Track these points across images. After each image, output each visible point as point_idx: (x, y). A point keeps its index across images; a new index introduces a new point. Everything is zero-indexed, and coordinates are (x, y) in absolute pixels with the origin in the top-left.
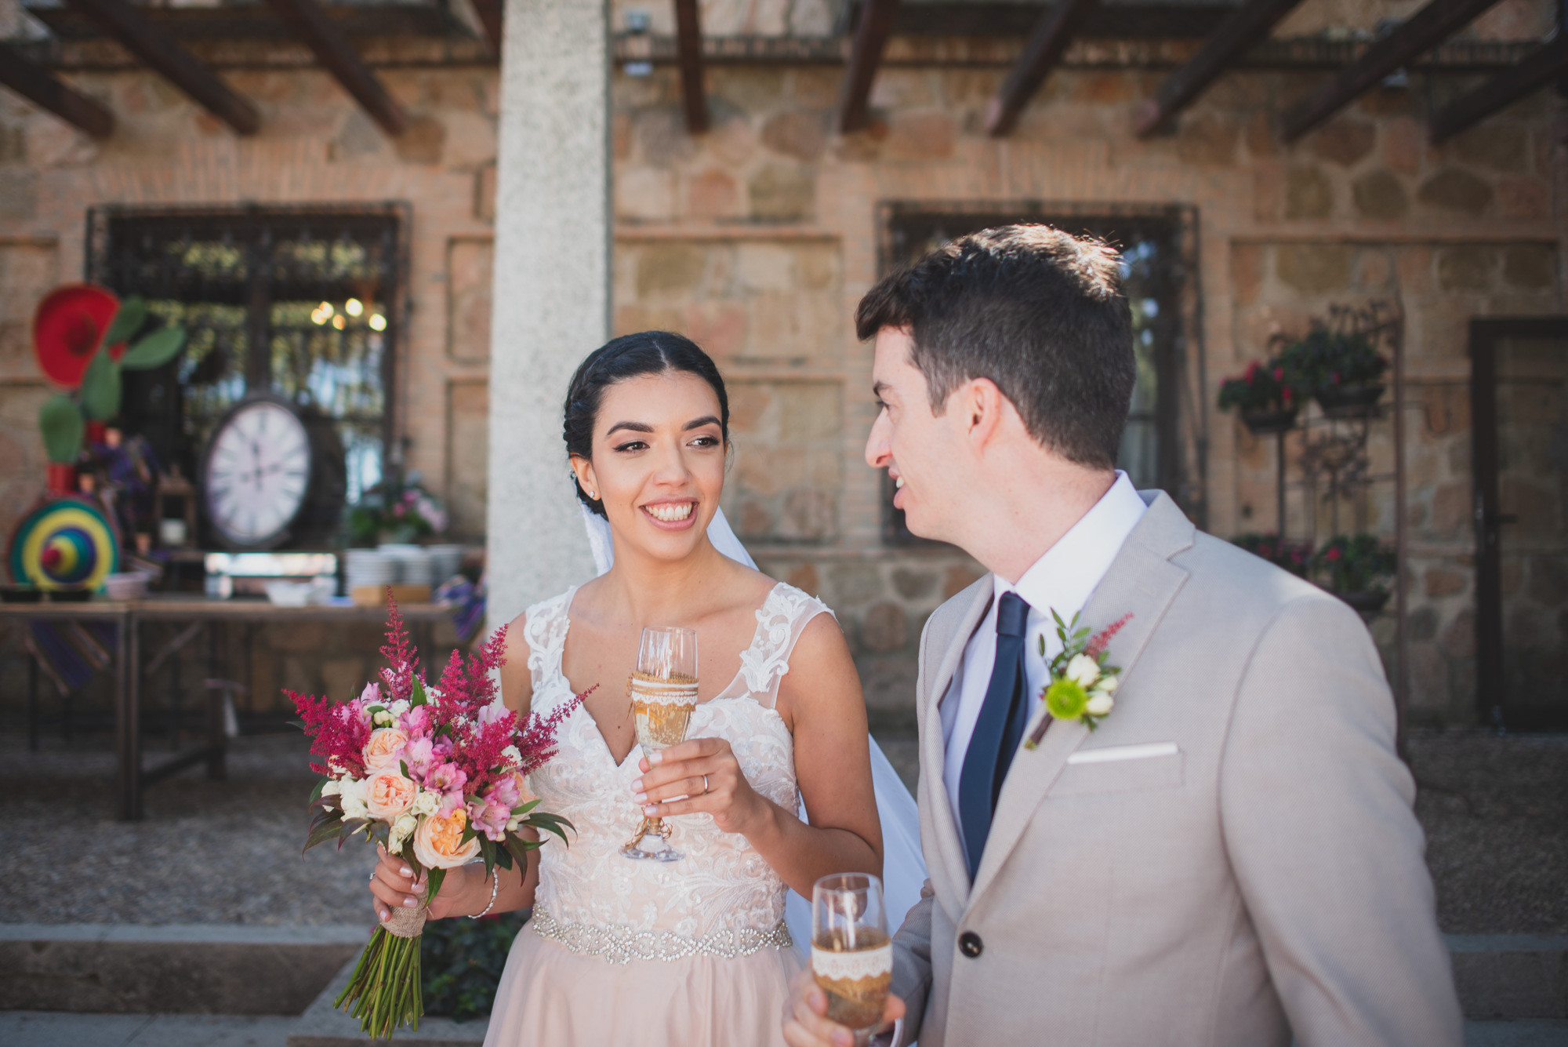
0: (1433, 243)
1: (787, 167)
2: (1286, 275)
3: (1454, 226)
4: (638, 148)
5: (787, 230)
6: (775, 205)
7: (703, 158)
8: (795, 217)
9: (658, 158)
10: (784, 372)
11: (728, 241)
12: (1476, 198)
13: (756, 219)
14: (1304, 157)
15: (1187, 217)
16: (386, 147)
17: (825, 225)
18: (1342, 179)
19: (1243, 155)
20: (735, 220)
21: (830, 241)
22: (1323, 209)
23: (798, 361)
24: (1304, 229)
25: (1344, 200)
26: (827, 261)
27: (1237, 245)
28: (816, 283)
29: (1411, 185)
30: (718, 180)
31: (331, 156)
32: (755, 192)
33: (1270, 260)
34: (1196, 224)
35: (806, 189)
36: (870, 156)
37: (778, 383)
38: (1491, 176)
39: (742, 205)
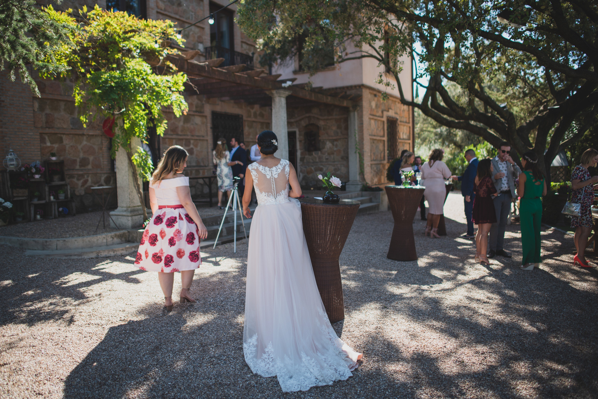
0: (259, 122)
1: (199, 102)
3: (261, 120)
5: (201, 114)
6: (198, 110)
7: (190, 100)
8: (200, 112)
10: (202, 138)
11: (194, 115)
13: (196, 111)
14: (249, 108)
18: (252, 111)
20: (194, 112)
21: (206, 117)
22: (251, 116)
23: (203, 136)
24: (249, 119)
25: (253, 115)
26: (205, 120)
28: (203, 123)
29: (258, 113)
30: (192, 104)
32: (197, 107)
34: (242, 118)
35: (203, 107)
36: (210, 103)
37: (200, 140)
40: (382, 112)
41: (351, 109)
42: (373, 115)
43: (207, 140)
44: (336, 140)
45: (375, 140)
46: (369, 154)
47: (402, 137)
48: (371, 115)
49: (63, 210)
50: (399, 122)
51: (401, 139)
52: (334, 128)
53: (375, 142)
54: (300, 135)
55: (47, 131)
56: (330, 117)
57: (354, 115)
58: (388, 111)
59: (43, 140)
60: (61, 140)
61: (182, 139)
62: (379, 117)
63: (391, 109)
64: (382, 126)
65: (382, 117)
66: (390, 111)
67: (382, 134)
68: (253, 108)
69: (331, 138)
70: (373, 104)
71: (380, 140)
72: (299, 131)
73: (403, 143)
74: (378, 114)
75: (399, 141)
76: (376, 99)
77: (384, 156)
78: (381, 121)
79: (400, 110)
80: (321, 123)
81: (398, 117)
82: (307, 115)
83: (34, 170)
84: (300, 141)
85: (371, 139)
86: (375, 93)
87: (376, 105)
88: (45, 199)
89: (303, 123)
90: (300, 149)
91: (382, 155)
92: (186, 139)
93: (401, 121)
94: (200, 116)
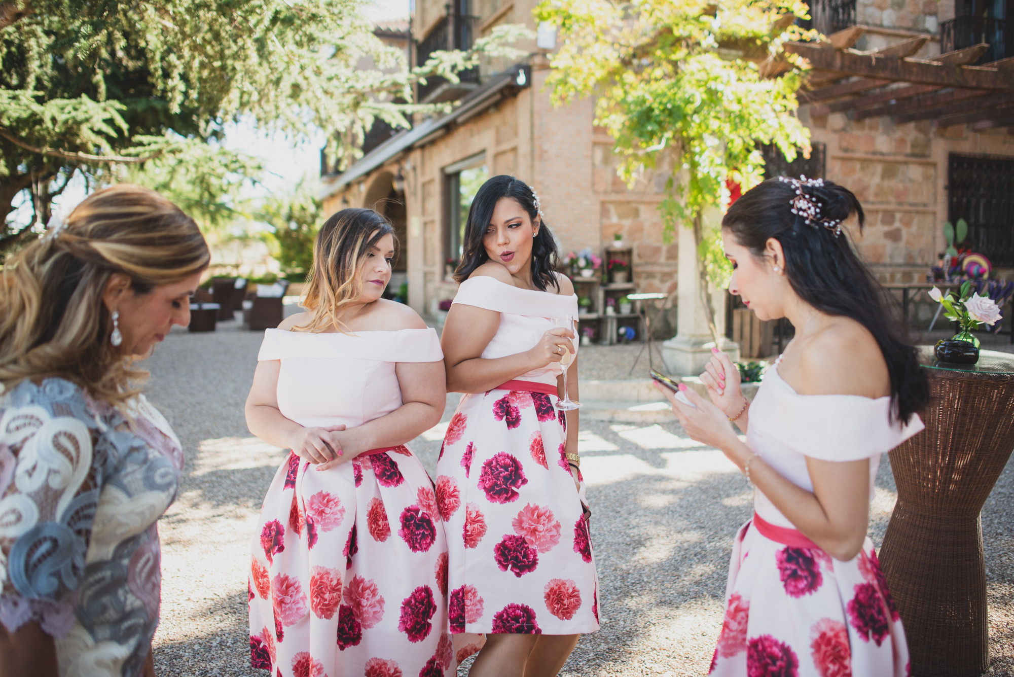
1: (921, 137)
4: (881, 128)
5: (923, 160)
6: (917, 151)
7: (899, 133)
8: (923, 156)
9: (886, 132)
10: (921, 208)
11: (906, 163)
13: (913, 155)
17: (933, 159)
20: (907, 155)
21: (934, 165)
23: (925, 205)
26: (931, 171)
28: (928, 177)
30: (902, 141)
32: (913, 146)
35: (927, 146)
37: (917, 212)
39: (908, 150)
43: (934, 213)
49: (626, 333)
55: (614, 197)
59: (604, 213)
60: (636, 213)
61: (877, 211)
83: (582, 263)
88: (597, 311)
92: (886, 212)
94: (921, 164)
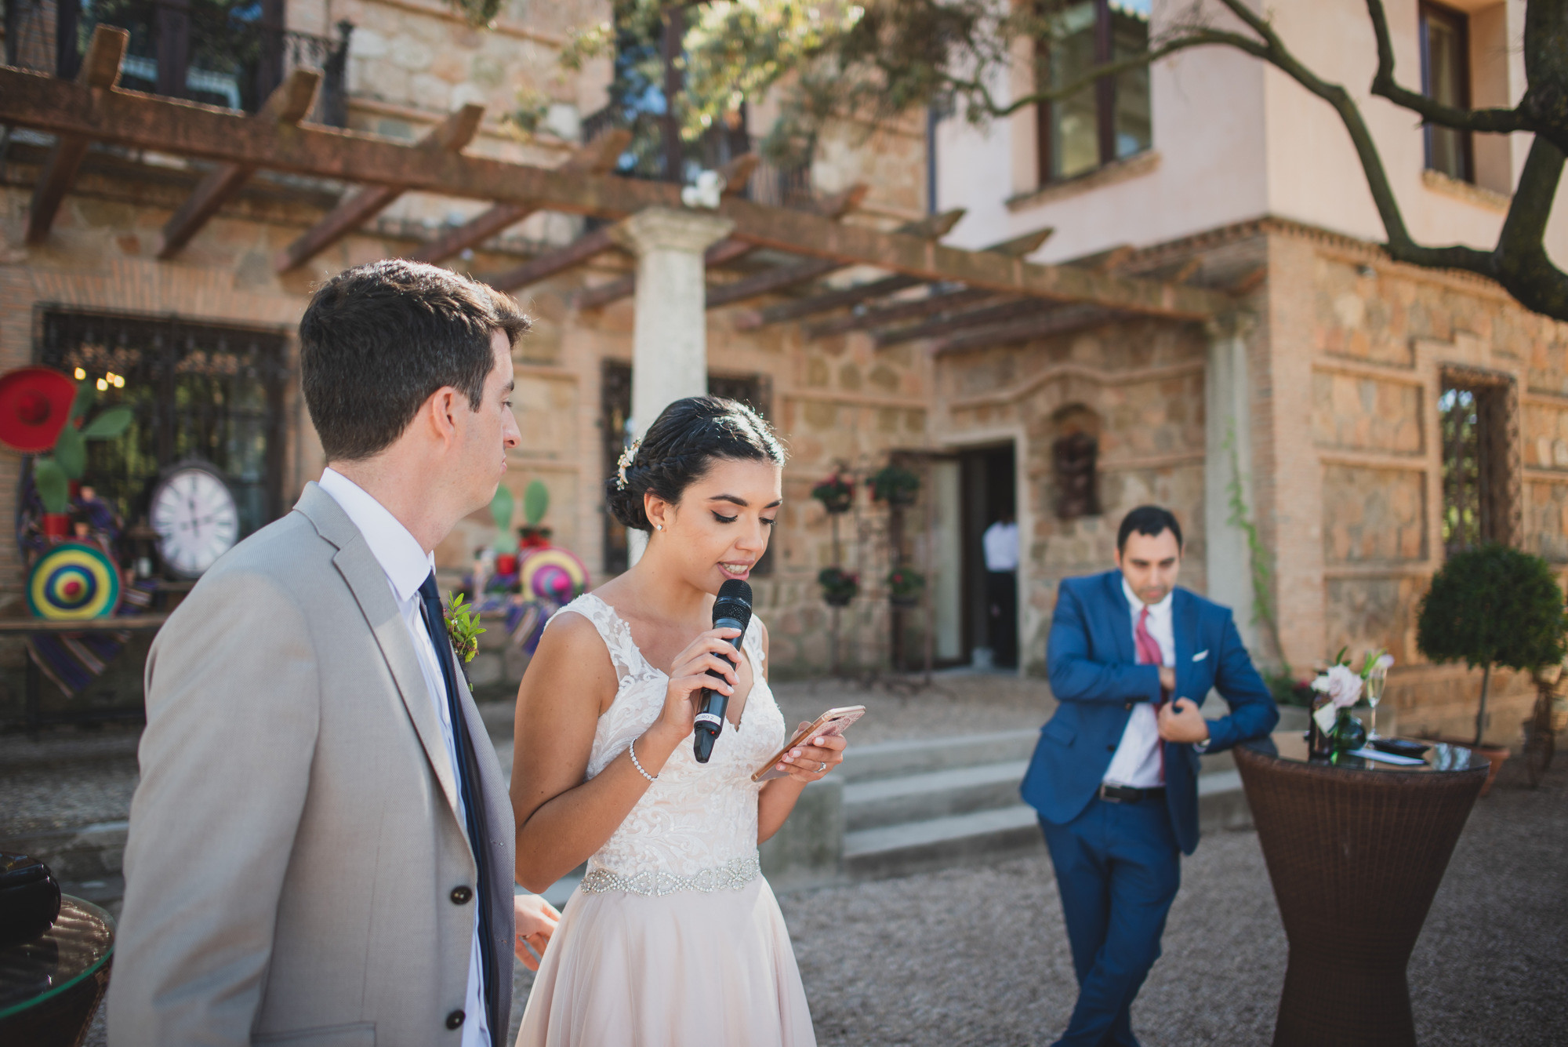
0: (873, 406)
1: (544, 328)
2: (810, 418)
3: (883, 397)
5: (546, 370)
6: (536, 352)
8: (549, 361)
12: (890, 381)
13: (526, 360)
14: (816, 351)
15: (762, 382)
16: (275, 284)
17: (569, 368)
18: (835, 365)
19: (788, 346)
21: (571, 380)
22: (823, 382)
24: (815, 393)
25: (834, 377)
26: (568, 392)
27: (788, 400)
28: (560, 405)
29: (866, 370)
31: (236, 285)
33: (800, 410)
34: (769, 386)
35: (556, 343)
36: (593, 326)
37: (538, 468)
38: (898, 369)
40: (1411, 345)
41: (1213, 327)
42: (1346, 356)
43: (576, 471)
44: (1164, 469)
45: (1362, 467)
46: (1316, 531)
47: (1545, 459)
48: (1330, 353)
50: (1520, 392)
51: (1535, 466)
52: (1156, 418)
53: (1362, 478)
54: (1033, 452)
56: (1139, 373)
57: (1230, 355)
58: (1451, 340)
62: (1388, 364)
63: (1468, 331)
64: (1411, 406)
65: (1412, 366)
66: (1462, 341)
67: (1410, 439)
68: (837, 351)
69: (1141, 461)
70: (1350, 310)
71: (1401, 472)
72: (1032, 437)
73: (1553, 484)
74: (1378, 354)
75: (1522, 475)
76: (1368, 284)
77: (1424, 543)
78: (1404, 385)
79: (1534, 342)
80: (1107, 401)
81: (1515, 371)
82: (1056, 369)
84: (1034, 477)
85: (1326, 463)
86: (1356, 255)
87: (1371, 316)
89: (1044, 405)
90: (1035, 510)
91: (1412, 537)
93: (1531, 390)
94: (544, 377)
